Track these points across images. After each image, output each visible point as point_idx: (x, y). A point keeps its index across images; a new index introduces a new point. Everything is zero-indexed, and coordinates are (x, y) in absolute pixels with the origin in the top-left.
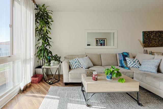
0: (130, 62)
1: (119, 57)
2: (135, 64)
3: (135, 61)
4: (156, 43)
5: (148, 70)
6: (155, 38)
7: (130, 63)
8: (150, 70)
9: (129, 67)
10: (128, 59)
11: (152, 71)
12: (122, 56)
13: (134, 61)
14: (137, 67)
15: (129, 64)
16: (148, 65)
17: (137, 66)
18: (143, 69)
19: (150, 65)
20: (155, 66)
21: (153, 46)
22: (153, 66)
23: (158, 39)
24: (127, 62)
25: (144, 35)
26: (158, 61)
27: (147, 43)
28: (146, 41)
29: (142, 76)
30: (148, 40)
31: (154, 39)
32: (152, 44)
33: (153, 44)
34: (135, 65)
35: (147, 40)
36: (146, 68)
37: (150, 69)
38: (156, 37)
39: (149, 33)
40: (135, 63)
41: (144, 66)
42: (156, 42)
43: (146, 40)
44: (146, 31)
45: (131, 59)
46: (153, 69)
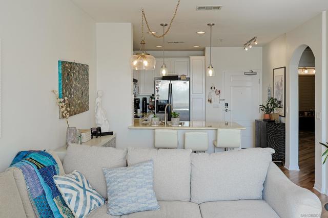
0: (75, 193)
1: (28, 184)
2: (91, 198)
3: (84, 185)
5: (141, 206)
6: (78, 84)
8: (144, 205)
10: (64, 186)
11: (150, 206)
12: (38, 174)
13: (81, 184)
14: (97, 204)
16: (134, 188)
17: (96, 200)
19: (141, 187)
21: (76, 109)
22: (148, 189)
24: (66, 199)
25: (62, 75)
31: (77, 88)
35: (67, 92)
36: (133, 202)
39: (70, 69)
40: (88, 194)
41: (125, 197)
42: (78, 99)
44: (66, 62)
45: (73, 182)
46: (151, 199)
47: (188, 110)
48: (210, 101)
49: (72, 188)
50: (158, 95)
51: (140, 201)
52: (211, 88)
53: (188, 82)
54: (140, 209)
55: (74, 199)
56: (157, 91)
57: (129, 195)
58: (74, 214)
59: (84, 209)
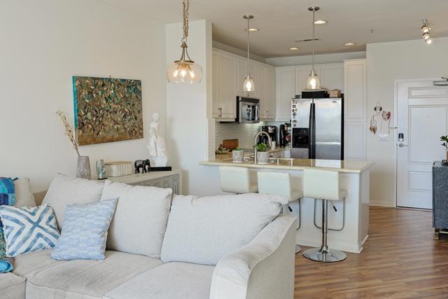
0: (17, 227)
2: (39, 235)
3: (39, 220)
4: (116, 127)
5: (81, 252)
6: (112, 105)
7: (19, 233)
8: (85, 252)
9: (12, 254)
10: (7, 217)
11: (90, 254)
13: (35, 219)
14: (46, 244)
15: (12, 243)
16: (78, 230)
17: (46, 239)
18: (65, 254)
19: (86, 230)
20: (100, 230)
21: (109, 136)
22: (93, 232)
23: (123, 110)
24: (6, 232)
25: (77, 94)
26: (108, 207)
27: (90, 126)
28: (86, 118)
29: (53, 290)
30: (93, 115)
31: (111, 110)
32: (105, 130)
33: (107, 129)
34: (41, 240)
35: (89, 114)
36: (73, 246)
37: (85, 245)
38: (117, 104)
39: (95, 85)
40: (37, 230)
42: (116, 123)
43: (86, 114)
44: (86, 78)
45: (22, 214)
46: (93, 245)
47: (340, 144)
48: (374, 130)
49: (17, 221)
50: (295, 121)
51: (80, 245)
52: (375, 109)
53: (340, 101)
54: (81, 256)
55: (14, 233)
56: (294, 115)
57: (71, 237)
58: (6, 249)
59: (19, 245)
